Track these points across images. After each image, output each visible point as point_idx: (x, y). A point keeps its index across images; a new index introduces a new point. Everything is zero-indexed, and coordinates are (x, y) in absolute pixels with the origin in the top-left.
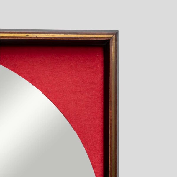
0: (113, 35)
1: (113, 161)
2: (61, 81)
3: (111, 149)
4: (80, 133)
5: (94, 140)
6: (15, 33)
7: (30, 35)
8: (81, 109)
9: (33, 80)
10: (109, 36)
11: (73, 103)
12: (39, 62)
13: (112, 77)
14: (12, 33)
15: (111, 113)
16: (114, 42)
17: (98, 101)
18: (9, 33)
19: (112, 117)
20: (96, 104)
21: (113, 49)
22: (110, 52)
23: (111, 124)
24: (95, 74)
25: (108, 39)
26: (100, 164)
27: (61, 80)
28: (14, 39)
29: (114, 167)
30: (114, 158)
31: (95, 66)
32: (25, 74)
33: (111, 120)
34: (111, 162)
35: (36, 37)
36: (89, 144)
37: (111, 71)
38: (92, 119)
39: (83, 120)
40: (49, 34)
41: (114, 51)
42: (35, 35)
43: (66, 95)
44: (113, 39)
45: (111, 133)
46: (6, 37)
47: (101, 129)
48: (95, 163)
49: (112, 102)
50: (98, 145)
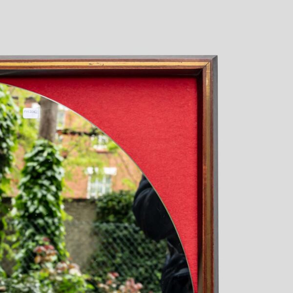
0: (207, 63)
1: (209, 237)
2: (139, 125)
3: (205, 219)
4: (166, 196)
5: (184, 206)
6: (75, 61)
7: (95, 64)
8: (167, 163)
9: (101, 122)
10: (202, 64)
11: (155, 154)
12: (110, 99)
13: (206, 119)
14: (71, 61)
15: (205, 169)
16: (208, 71)
17: (190, 152)
18: (67, 61)
19: (206, 174)
20: (187, 157)
21: (207, 81)
22: (204, 86)
23: (205, 185)
24: (185, 116)
25: (200, 68)
26: (192, 239)
27: (139, 123)
28: (73, 68)
29: (209, 245)
30: (209, 231)
31: (185, 104)
32: (90, 114)
33: (205, 180)
34: (205, 238)
35: (102, 66)
36: (177, 211)
37: (204, 111)
38: (182, 177)
39: (169, 177)
40: (119, 62)
41: (209, 84)
42: (101, 64)
43: (145, 143)
44: (207, 68)
45: (205, 196)
46: (64, 66)
47: (194, 191)
48: (185, 237)
49: (205, 154)
50: (190, 213)
